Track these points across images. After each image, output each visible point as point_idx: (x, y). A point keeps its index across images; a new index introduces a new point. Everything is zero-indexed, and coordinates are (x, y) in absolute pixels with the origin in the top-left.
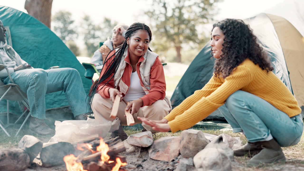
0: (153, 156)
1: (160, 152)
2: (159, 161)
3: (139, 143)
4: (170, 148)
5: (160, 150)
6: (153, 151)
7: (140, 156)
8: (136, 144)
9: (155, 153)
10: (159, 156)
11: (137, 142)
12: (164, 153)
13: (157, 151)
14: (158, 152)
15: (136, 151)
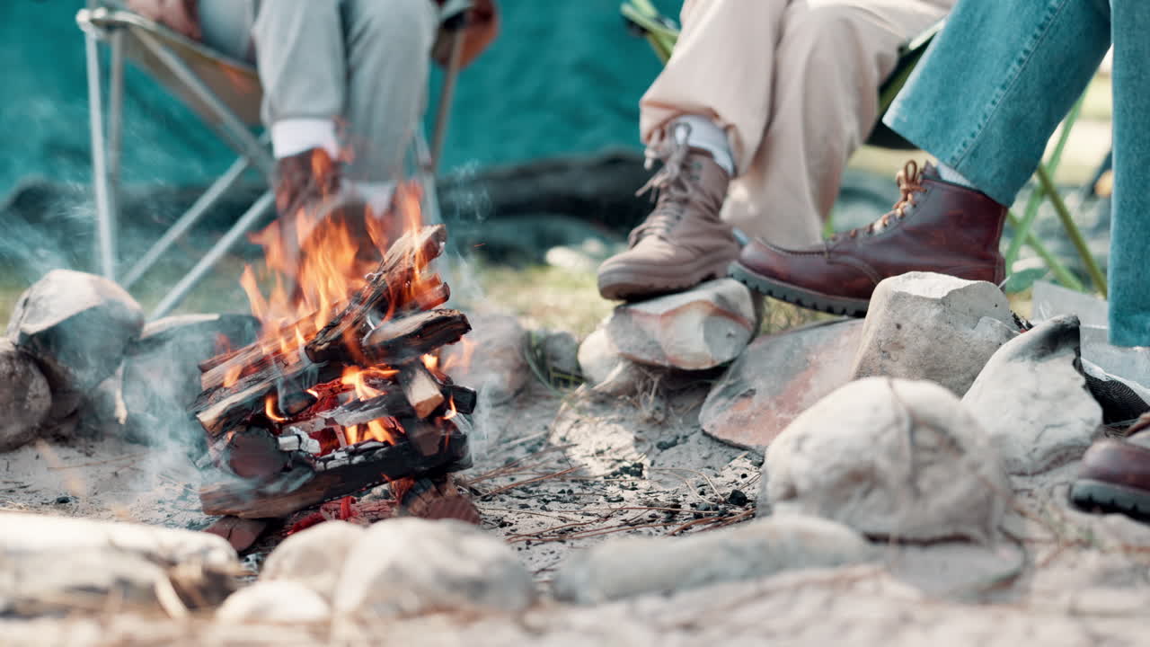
0: (714, 421)
1: (756, 398)
2: (742, 448)
3: (659, 348)
4: (813, 381)
5: (759, 384)
6: (725, 392)
7: (660, 417)
8: (644, 350)
9: (731, 403)
10: (744, 423)
11: (650, 343)
12: (773, 406)
13: (743, 392)
14: (744, 396)
15: (640, 387)
